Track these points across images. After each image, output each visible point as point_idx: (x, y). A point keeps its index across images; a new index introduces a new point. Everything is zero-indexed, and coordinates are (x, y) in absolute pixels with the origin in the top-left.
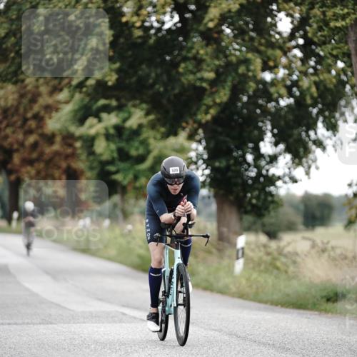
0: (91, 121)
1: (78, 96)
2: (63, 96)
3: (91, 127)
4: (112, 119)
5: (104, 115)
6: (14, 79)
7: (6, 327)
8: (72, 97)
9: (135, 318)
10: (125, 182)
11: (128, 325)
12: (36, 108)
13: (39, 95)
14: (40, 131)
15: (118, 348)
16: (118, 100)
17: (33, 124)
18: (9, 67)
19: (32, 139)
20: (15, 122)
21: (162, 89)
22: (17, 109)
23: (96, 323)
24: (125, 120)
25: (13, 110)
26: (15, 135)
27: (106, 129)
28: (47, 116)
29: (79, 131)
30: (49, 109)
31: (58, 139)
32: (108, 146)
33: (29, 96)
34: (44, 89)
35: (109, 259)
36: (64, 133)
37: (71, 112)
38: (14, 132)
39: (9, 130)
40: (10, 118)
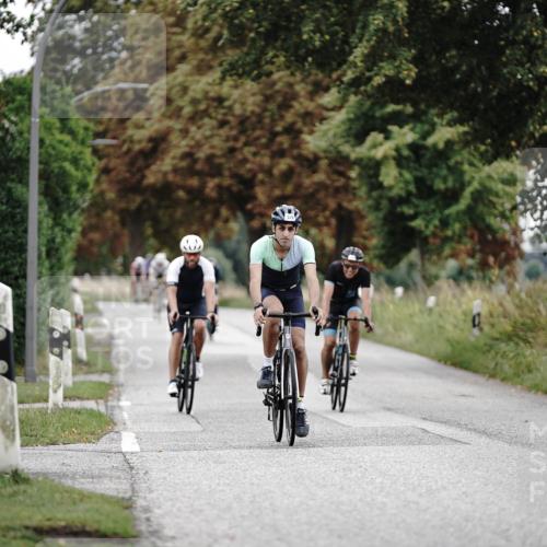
0: (375, 137)
1: (353, 99)
2: (329, 98)
3: (375, 146)
4: (405, 135)
5: (394, 129)
6: (255, 72)
7: (244, 451)
8: (344, 100)
9: (442, 437)
10: (428, 232)
11: (431, 447)
12: (289, 117)
13: (295, 96)
14: (295, 152)
15: (416, 483)
16: (415, 104)
17: (284, 141)
18: (247, 54)
19: (284, 164)
20: (258, 138)
21: (479, 89)
22: (260, 117)
23: (383, 444)
24: (425, 136)
25: (254, 119)
26: (258, 159)
27: (397, 149)
28: (306, 129)
29: (361, 151)
30: (308, 117)
31: (323, 163)
32: (401, 175)
33: (279, 99)
34: (300, 88)
35: (403, 347)
36: (333, 155)
37: (343, 122)
38: (255, 154)
39: (248, 151)
40: (249, 132)
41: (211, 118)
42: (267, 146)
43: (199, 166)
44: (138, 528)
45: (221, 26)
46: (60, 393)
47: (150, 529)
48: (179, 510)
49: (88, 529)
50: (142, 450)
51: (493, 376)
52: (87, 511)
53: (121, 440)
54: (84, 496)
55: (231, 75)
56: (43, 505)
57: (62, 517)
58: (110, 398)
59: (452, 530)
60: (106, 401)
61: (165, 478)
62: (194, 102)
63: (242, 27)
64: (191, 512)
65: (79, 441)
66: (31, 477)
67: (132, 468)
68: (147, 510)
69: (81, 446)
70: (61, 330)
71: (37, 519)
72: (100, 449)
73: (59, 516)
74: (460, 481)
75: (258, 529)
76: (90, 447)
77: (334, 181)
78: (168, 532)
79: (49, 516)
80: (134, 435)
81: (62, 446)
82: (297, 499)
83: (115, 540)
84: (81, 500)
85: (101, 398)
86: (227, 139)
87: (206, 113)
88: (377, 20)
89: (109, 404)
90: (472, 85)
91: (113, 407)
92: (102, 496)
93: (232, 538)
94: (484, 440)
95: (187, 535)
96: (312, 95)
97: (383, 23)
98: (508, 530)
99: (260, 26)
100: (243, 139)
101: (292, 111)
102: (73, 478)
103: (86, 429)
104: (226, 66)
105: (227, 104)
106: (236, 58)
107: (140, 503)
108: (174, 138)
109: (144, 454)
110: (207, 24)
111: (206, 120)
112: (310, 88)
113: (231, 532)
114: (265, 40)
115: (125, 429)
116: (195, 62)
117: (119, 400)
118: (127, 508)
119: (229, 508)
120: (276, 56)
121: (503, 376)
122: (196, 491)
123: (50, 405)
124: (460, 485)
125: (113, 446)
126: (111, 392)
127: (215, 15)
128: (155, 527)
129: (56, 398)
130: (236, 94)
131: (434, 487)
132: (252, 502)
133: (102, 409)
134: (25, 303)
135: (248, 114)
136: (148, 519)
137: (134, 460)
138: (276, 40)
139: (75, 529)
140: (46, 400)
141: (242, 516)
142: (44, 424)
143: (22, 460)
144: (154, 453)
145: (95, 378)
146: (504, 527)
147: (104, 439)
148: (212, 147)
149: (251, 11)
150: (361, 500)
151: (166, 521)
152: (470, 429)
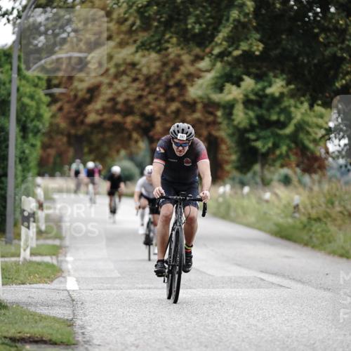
1: (219, 65)
2: (204, 64)
6: (158, 48)
7: (146, 291)
8: (214, 65)
9: (273, 284)
10: (264, 151)
11: (267, 290)
12: (178, 76)
13: (181, 63)
14: (181, 99)
15: (256, 313)
16: (258, 69)
17: (174, 91)
18: (153, 36)
19: (174, 106)
20: (158, 90)
21: (305, 61)
22: (159, 77)
23: (235, 287)
25: (155, 77)
26: (158, 103)
28: (188, 84)
30: (191, 77)
31: (199, 106)
33: (172, 65)
34: (186, 58)
35: (249, 225)
36: (206, 101)
38: (156, 99)
39: (151, 98)
40: (152, 85)
41: (127, 75)
42: (163, 95)
43: (119, 107)
44: (77, 339)
45: (135, 17)
46: (28, 251)
47: (84, 340)
48: (103, 327)
49: (44, 339)
50: (80, 289)
51: (306, 244)
52: (45, 327)
53: (66, 282)
54: (42, 318)
55: (142, 50)
56: (16, 323)
57: (28, 331)
58: (60, 255)
59: (278, 343)
60: (57, 257)
61: (94, 307)
62: (117, 66)
63: (149, 18)
64: (111, 329)
65: (39, 283)
66: (8, 305)
67: (73, 300)
68: (82, 327)
69: (41, 285)
70: (29, 211)
71: (12, 332)
72: (53, 288)
73: (27, 330)
74: (284, 312)
75: (154, 341)
76: (46, 286)
77: (206, 118)
78: (95, 342)
79: (19, 330)
80: (75, 279)
81: (28, 286)
82: (179, 322)
83: (62, 347)
84: (41, 321)
85: (54, 255)
86: (138, 89)
87: (124, 73)
88: (235, 14)
89: (59, 259)
90: (301, 58)
91: (61, 261)
92: (54, 318)
93: (137, 347)
94: (299, 286)
95: (108, 344)
96: (193, 62)
97: (239, 16)
98: (314, 344)
99: (161, 17)
100: (147, 90)
101: (180, 72)
102: (36, 306)
103: (45, 274)
104: (138, 43)
105: (138, 67)
106: (146, 38)
107: (78, 322)
108: (104, 89)
109: (81, 291)
110: (126, 16)
111: (124, 77)
112: (192, 58)
113: (136, 343)
114: (165, 27)
115: (69, 275)
116: (118, 40)
117: (65, 256)
118: (69, 326)
119: (135, 327)
120: (171, 37)
121: (312, 244)
122: (114, 316)
123: (21, 259)
124: (284, 314)
125: (61, 287)
126: (61, 251)
127: (131, 11)
128: (88, 339)
129: (25, 254)
130: (144, 61)
131: (267, 316)
132: (150, 323)
133: (55, 262)
134: (6, 193)
135: (151, 73)
136: (83, 333)
137: (75, 296)
138: (171, 27)
139: (36, 339)
140: (19, 256)
141: (144, 333)
142: (17, 271)
143: (3, 294)
144: (88, 291)
145: (50, 242)
146: (312, 342)
147: (56, 281)
148: (128, 94)
149: (155, 8)
150: (220, 323)
151: (95, 334)
152: (290, 279)
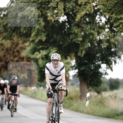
0: (37, 53)
1: (32, 44)
2: (27, 44)
3: (37, 55)
4: (44, 53)
5: (41, 51)
6: (10, 38)
8: (30, 44)
12: (18, 48)
13: (19, 44)
14: (19, 56)
16: (46, 46)
17: (16, 54)
18: (8, 34)
19: (16, 59)
20: (10, 53)
21: (62, 43)
22: (11, 48)
26: (10, 58)
27: (42, 56)
28: (21, 51)
29: (32, 56)
30: (22, 48)
31: (25, 59)
32: (43, 62)
33: (15, 44)
34: (20, 42)
39: (8, 56)
40: (9, 51)
42: (12, 55)
63: (7, 28)
86: (4, 53)
96: (23, 43)
97: (39, 27)
100: (7, 53)
104: (3, 37)
105: (4, 45)
114: (12, 31)
120: (15, 35)
130: (6, 43)
135: (8, 47)
